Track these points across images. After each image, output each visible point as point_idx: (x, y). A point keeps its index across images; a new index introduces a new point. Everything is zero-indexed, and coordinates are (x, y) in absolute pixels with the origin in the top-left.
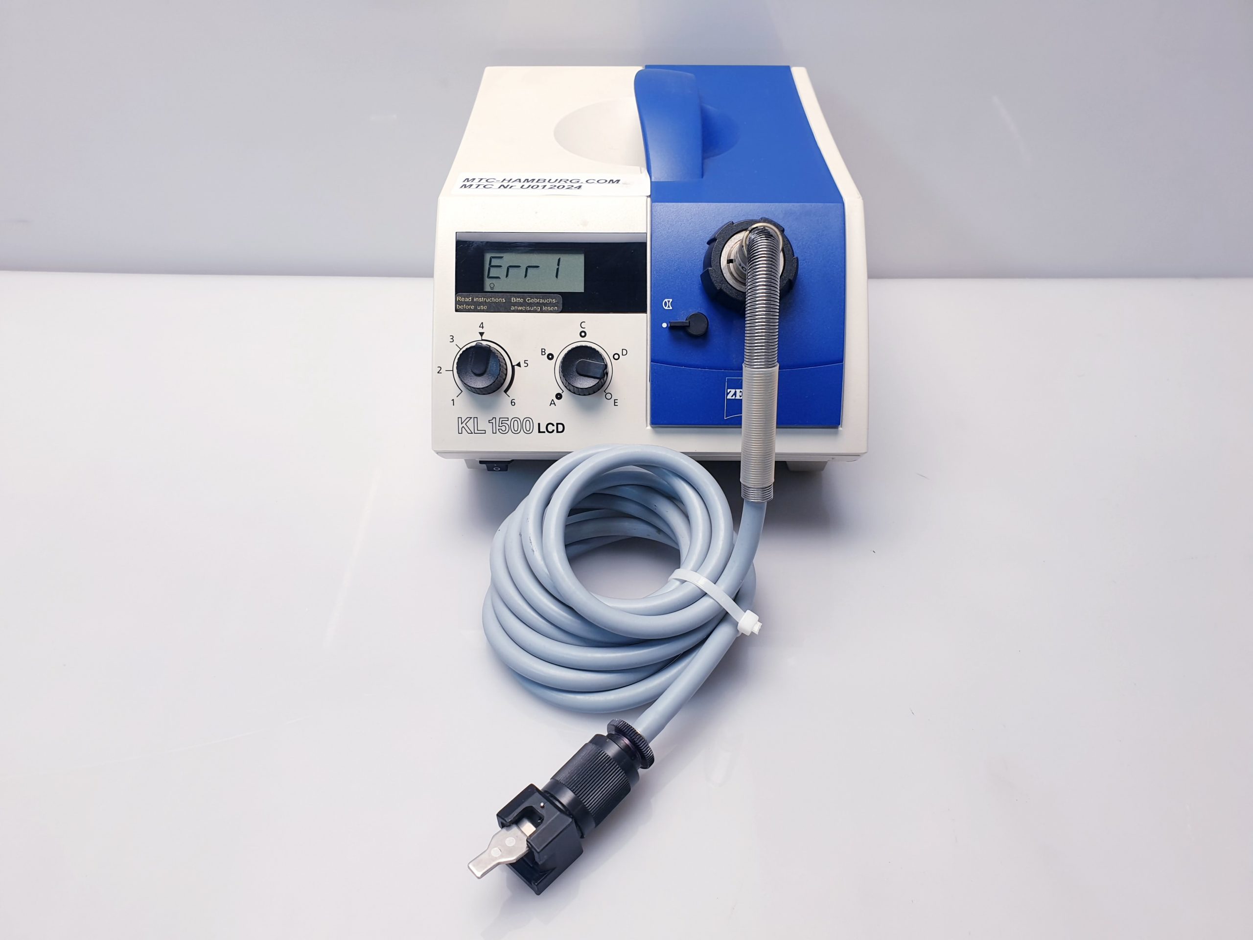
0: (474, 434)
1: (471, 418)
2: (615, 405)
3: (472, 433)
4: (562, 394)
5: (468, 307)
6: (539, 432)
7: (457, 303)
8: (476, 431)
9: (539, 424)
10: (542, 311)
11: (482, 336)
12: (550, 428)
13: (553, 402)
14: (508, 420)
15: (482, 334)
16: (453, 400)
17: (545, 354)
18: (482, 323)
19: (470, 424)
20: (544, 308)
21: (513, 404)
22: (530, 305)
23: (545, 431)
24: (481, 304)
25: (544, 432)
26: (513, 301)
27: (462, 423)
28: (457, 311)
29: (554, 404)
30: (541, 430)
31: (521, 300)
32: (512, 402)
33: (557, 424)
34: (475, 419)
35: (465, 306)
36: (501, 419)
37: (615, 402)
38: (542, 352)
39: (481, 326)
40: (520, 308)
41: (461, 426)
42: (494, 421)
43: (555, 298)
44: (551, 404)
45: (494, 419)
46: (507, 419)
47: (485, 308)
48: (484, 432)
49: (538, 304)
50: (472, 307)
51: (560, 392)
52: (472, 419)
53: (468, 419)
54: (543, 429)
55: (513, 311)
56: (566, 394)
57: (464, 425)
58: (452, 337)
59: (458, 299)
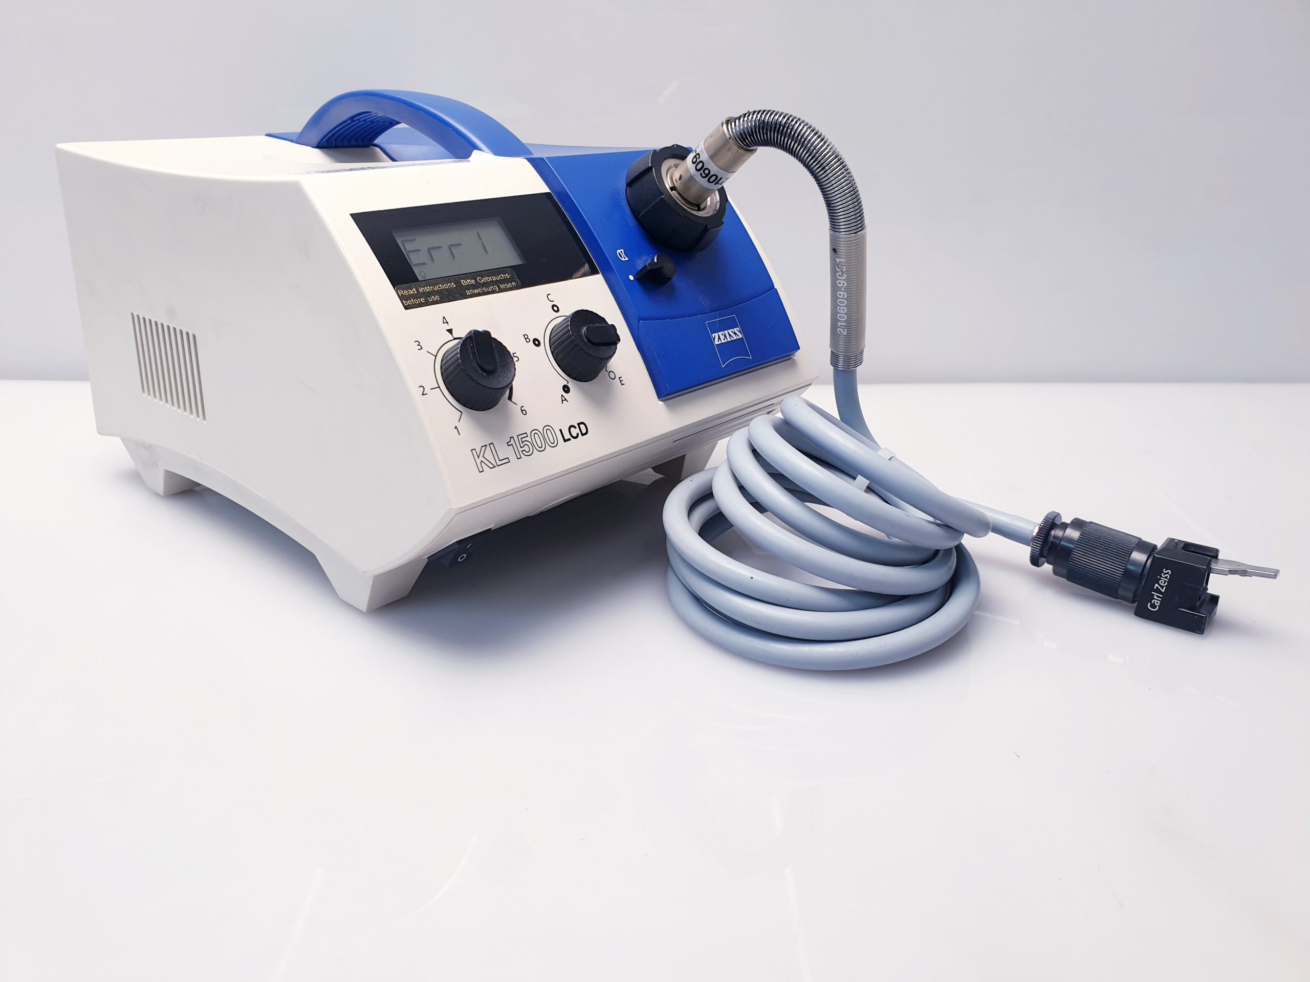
0: (497, 467)
1: (486, 446)
2: (622, 385)
3: (495, 467)
4: (568, 385)
5: (417, 301)
6: (565, 441)
7: (402, 298)
8: (499, 463)
9: (561, 430)
10: (501, 291)
11: (451, 333)
12: (574, 432)
13: (563, 399)
14: (527, 436)
15: (450, 331)
16: (456, 427)
17: (530, 341)
18: (444, 317)
19: (488, 455)
20: (502, 286)
21: (524, 412)
22: (486, 285)
23: (570, 437)
24: (429, 294)
25: (569, 440)
26: (464, 284)
27: (478, 457)
28: (406, 308)
29: (566, 400)
30: (566, 438)
31: (473, 281)
32: (522, 411)
33: (579, 424)
34: (491, 445)
35: (412, 300)
36: (520, 437)
37: (621, 381)
38: (525, 339)
39: (445, 321)
40: (476, 291)
41: (478, 461)
42: (512, 442)
43: (507, 273)
44: (562, 401)
45: (512, 439)
46: (525, 435)
47: (437, 298)
48: (507, 460)
49: (493, 283)
50: (422, 300)
51: (566, 383)
52: (488, 446)
53: (484, 448)
54: (567, 436)
55: (471, 296)
56: (572, 384)
57: (481, 458)
58: (418, 343)
59: (400, 293)
